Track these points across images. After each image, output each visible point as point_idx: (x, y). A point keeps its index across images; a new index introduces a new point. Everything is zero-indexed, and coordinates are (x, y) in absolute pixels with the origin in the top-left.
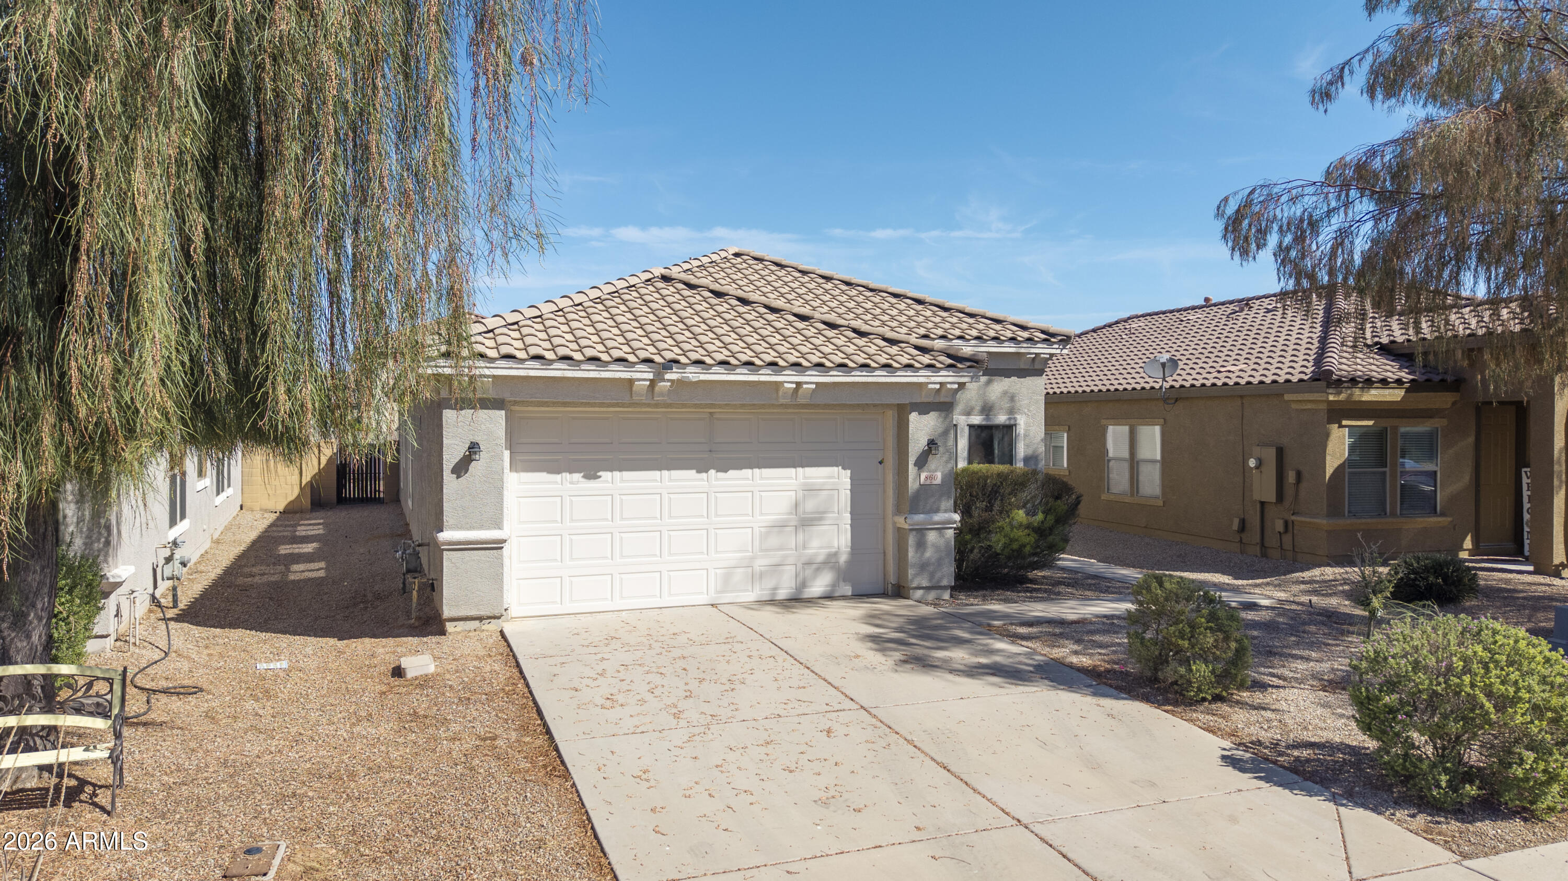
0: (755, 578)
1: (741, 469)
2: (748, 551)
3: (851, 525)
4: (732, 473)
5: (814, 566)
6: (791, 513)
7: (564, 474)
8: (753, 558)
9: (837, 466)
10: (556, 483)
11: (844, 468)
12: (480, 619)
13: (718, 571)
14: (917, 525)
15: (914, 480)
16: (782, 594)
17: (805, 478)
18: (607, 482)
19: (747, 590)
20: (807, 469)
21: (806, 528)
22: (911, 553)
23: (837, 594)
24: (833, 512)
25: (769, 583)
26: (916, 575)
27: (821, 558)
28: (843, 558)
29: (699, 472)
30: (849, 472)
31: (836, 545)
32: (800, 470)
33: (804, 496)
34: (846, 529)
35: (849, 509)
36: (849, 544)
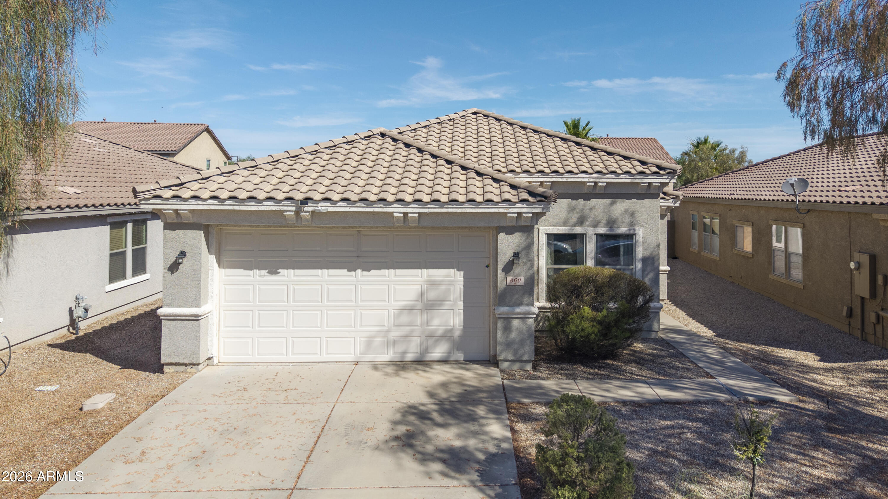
0: (389, 344)
1: (380, 269)
2: (384, 326)
3: (464, 310)
4: (373, 272)
5: (434, 339)
6: (417, 301)
7: (255, 270)
8: (388, 331)
9: (453, 268)
10: (250, 276)
11: (458, 270)
12: (185, 365)
13: (362, 339)
14: (504, 314)
15: (502, 281)
16: (410, 357)
17: (428, 276)
18: (284, 276)
19: (384, 353)
20: (431, 271)
21: (430, 312)
22: (499, 334)
23: (452, 359)
24: (450, 301)
25: (400, 348)
26: (502, 351)
27: (439, 333)
28: (457, 334)
29: (349, 270)
30: (462, 273)
31: (452, 324)
32: (425, 271)
33: (428, 289)
34: (460, 313)
35: (462, 299)
36: (462, 324)
